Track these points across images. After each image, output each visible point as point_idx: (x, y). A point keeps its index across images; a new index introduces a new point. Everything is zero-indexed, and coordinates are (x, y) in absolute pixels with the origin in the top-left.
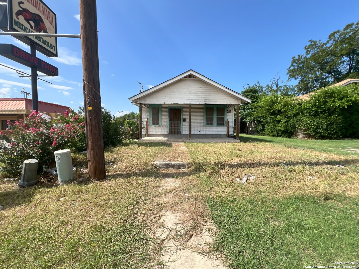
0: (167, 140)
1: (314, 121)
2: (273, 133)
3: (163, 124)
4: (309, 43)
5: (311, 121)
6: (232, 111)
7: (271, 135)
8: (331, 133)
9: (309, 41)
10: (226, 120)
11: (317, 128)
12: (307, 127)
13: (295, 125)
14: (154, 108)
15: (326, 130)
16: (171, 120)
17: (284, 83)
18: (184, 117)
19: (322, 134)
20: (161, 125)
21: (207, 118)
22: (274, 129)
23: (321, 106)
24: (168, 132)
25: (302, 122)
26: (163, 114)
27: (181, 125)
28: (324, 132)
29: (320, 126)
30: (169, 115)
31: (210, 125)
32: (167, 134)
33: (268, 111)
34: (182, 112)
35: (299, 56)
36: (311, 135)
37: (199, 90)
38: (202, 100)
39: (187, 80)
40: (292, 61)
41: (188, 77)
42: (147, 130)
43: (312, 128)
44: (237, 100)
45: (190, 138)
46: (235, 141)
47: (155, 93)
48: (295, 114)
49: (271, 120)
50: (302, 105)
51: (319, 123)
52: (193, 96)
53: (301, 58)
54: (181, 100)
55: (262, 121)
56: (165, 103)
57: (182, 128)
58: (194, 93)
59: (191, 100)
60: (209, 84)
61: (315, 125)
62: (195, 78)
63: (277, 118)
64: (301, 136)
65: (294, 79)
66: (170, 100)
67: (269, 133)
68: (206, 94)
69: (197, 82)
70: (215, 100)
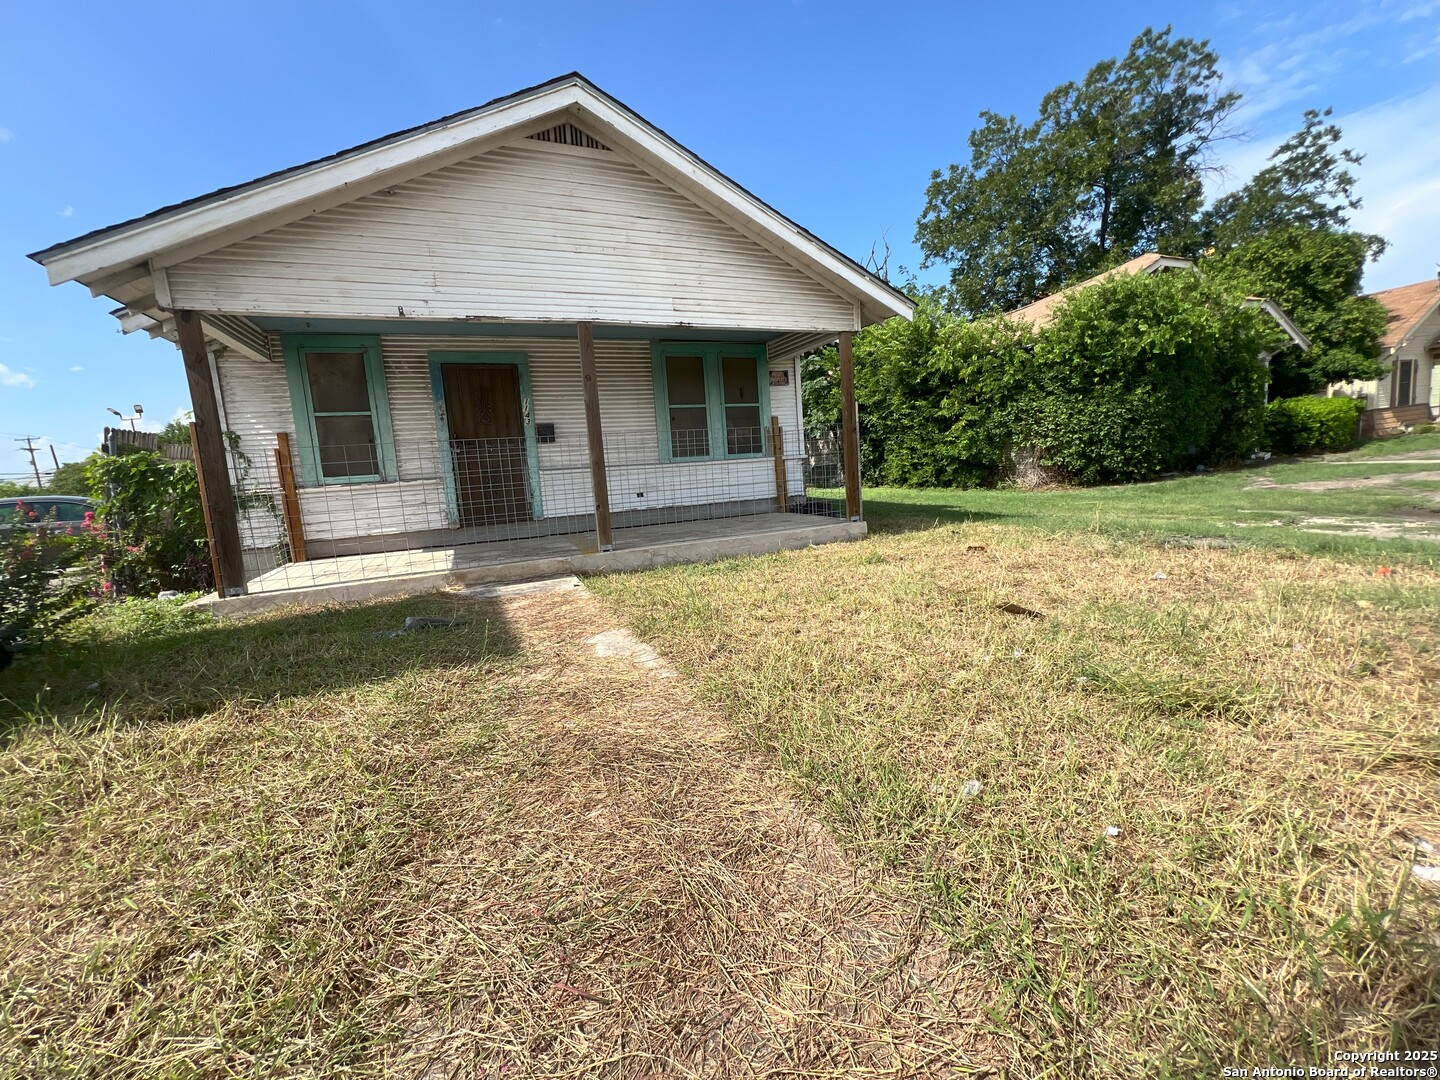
0: (457, 576)
1: (1080, 412)
2: (920, 472)
3: (411, 467)
4: (982, 124)
5: (1071, 415)
6: (791, 378)
7: (915, 480)
8: (1131, 457)
9: (982, 115)
10: (765, 423)
11: (1091, 442)
12: (1055, 439)
13: (1010, 434)
15: (1117, 446)
16: (457, 434)
17: (905, 276)
18: (543, 417)
19: (1105, 463)
20: (392, 472)
21: (674, 418)
22: (926, 455)
23: (1101, 349)
24: (446, 513)
25: (1037, 422)
26: (400, 397)
27: (531, 462)
28: (1112, 456)
29: (1100, 430)
30: (442, 403)
31: (692, 454)
32: (445, 524)
33: (903, 377)
35: (953, 168)
36: (1068, 472)
37: (636, 236)
38: (660, 300)
39: (547, 160)
40: (929, 191)
41: (552, 137)
42: (289, 512)
43: (1073, 440)
44: (840, 308)
45: (606, 538)
46: (844, 533)
47: (309, 234)
48: (1008, 390)
49: (912, 420)
50: (1032, 349)
51: (1097, 422)
52: (600, 270)
53: (959, 181)
54: (518, 293)
55: (873, 426)
56: (401, 313)
57: (539, 483)
58: (606, 251)
59: (590, 296)
60: (693, 199)
61: (1084, 430)
62: (604, 147)
63: (941, 409)
64: (1033, 478)
65: (939, 260)
66: (438, 292)
67: (904, 472)
68: (680, 263)
69: (615, 176)
70: (734, 304)
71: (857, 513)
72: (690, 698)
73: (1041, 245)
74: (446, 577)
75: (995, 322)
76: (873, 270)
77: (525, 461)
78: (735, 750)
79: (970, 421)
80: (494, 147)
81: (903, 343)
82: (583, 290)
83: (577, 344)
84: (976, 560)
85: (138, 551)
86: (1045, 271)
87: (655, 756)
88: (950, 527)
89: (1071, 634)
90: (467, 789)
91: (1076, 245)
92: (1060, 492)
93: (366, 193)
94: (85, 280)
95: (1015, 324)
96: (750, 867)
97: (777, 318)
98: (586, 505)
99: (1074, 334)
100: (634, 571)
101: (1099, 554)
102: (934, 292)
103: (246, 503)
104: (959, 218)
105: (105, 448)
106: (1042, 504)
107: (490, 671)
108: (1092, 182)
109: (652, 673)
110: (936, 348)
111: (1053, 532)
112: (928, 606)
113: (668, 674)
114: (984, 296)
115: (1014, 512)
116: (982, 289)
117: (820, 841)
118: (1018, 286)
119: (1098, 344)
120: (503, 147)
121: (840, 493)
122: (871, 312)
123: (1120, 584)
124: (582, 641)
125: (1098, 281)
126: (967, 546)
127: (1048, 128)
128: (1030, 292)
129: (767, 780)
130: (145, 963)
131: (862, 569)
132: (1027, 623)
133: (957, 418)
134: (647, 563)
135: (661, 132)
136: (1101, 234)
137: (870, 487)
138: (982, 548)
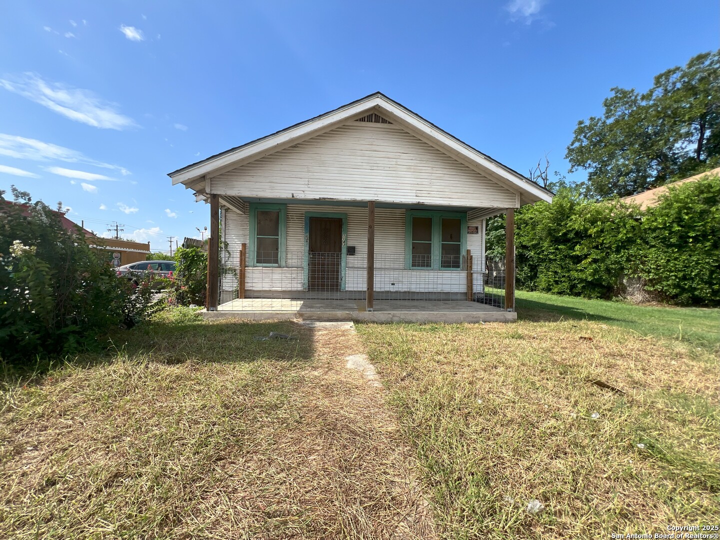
0: (300, 314)
1: (676, 259)
2: (560, 286)
3: (291, 262)
4: (613, 94)
5: (668, 261)
6: (479, 230)
7: (556, 290)
9: (612, 90)
10: (463, 253)
11: (684, 278)
12: (656, 274)
13: (622, 269)
14: (265, 213)
15: (706, 283)
16: (312, 249)
17: (558, 177)
18: (351, 243)
19: (696, 293)
20: (283, 264)
21: (414, 247)
22: (564, 276)
23: (694, 222)
24: (304, 284)
25: (643, 263)
26: (291, 231)
27: (343, 264)
28: (702, 289)
29: (692, 272)
30: (308, 234)
31: (423, 266)
32: (301, 288)
33: (550, 232)
34: (344, 227)
35: (592, 119)
36: (666, 295)
37: (400, 162)
38: (409, 191)
39: (363, 130)
40: (576, 131)
41: (366, 120)
42: (241, 278)
43: (670, 276)
44: (508, 196)
45: (370, 305)
46: (502, 317)
47: (262, 164)
48: (622, 243)
49: (556, 256)
50: (640, 219)
51: (689, 266)
52: (381, 177)
53: (596, 125)
54: (343, 188)
55: (531, 257)
56: (293, 196)
57: (345, 274)
58: (386, 169)
59: (375, 189)
60: (431, 144)
61: (679, 271)
62: (389, 123)
63: (575, 251)
64: (639, 297)
65: (580, 168)
66: (309, 187)
67: (549, 285)
68: (421, 174)
69: (393, 135)
70: (447, 193)
71: (511, 307)
72: (383, 401)
73: (652, 159)
74: (295, 314)
75: (613, 203)
76: (528, 176)
77: (341, 263)
78: (395, 439)
79: (594, 259)
80: (340, 125)
81: (552, 214)
82: (373, 186)
83: (367, 210)
84: (584, 345)
85: (185, 288)
86: (655, 173)
87: (354, 432)
88: (571, 322)
89: (641, 409)
90: (262, 426)
91: (678, 158)
92: (659, 308)
93: (286, 147)
94: (185, 183)
95: (628, 205)
96: (379, 516)
97: (471, 200)
98: (364, 287)
99: (672, 212)
100: (382, 323)
101: (679, 356)
102: (577, 185)
103: (225, 271)
104: (595, 145)
105: (183, 245)
106: (644, 314)
107: (296, 366)
108: (691, 121)
109: (370, 383)
110: (573, 217)
111: (646, 335)
112: (542, 371)
113: (377, 384)
114: (610, 188)
115: (620, 318)
116: (610, 183)
117: (425, 513)
118: (635, 181)
119: (691, 218)
120: (344, 125)
121: (502, 292)
122: (526, 199)
123: (690, 380)
124: (343, 357)
125: (696, 179)
126: (580, 336)
127: (659, 93)
128: (642, 185)
129: (407, 463)
130: (110, 477)
131: (507, 341)
132: (608, 395)
133: (586, 256)
134: (389, 320)
135: (416, 114)
136: (698, 151)
137: (528, 291)
138: (590, 339)
